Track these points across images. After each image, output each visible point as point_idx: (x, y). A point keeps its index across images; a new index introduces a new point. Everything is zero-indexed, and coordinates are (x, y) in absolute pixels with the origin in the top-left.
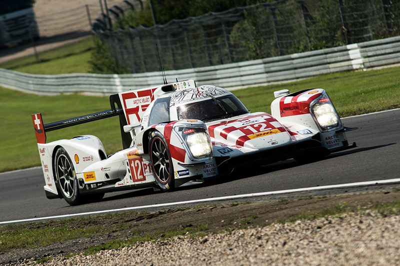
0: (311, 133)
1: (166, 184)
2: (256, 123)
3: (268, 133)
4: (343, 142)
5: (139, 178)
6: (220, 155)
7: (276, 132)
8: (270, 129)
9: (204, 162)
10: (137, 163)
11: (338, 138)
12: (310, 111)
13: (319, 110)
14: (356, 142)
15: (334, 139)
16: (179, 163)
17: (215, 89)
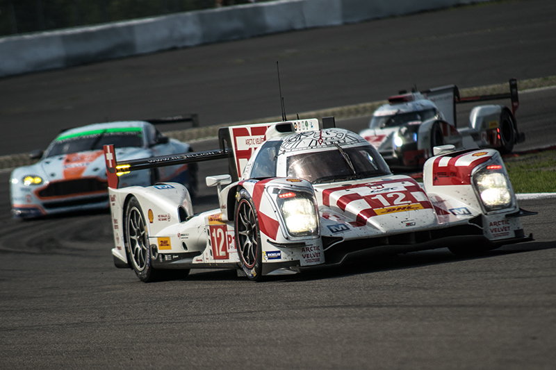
0: (470, 213)
1: (252, 269)
2: (391, 191)
3: (404, 208)
4: (515, 231)
5: (221, 255)
6: (328, 234)
7: (417, 208)
8: (410, 202)
9: (304, 243)
10: (220, 233)
11: (507, 225)
12: (472, 182)
13: (486, 181)
14: (533, 233)
15: (501, 226)
16: (268, 241)
17: (346, 136)
